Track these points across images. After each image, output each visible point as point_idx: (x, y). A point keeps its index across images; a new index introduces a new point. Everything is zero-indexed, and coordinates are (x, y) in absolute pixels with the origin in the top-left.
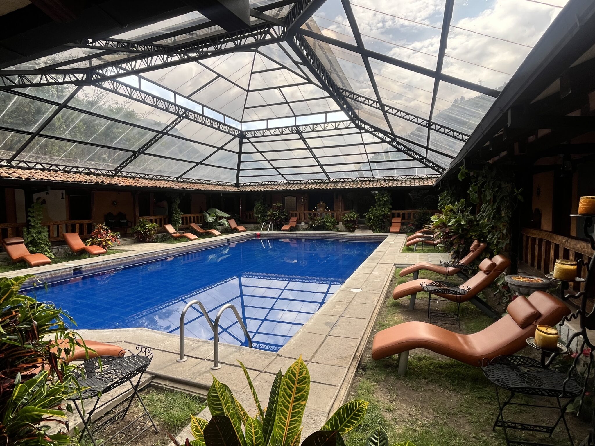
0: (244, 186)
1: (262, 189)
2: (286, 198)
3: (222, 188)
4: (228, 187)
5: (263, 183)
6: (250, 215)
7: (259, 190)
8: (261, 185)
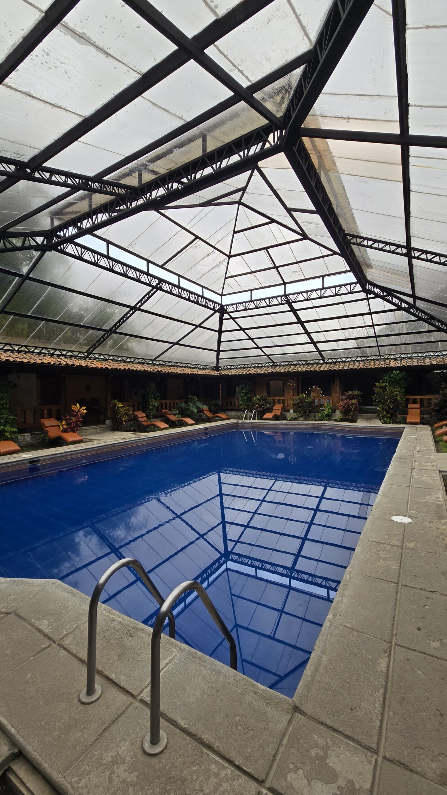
0: (225, 369)
1: (245, 372)
2: (271, 382)
3: (201, 371)
4: (207, 371)
5: (246, 366)
6: (231, 402)
7: (240, 373)
8: (244, 368)
